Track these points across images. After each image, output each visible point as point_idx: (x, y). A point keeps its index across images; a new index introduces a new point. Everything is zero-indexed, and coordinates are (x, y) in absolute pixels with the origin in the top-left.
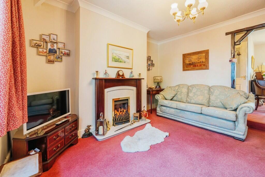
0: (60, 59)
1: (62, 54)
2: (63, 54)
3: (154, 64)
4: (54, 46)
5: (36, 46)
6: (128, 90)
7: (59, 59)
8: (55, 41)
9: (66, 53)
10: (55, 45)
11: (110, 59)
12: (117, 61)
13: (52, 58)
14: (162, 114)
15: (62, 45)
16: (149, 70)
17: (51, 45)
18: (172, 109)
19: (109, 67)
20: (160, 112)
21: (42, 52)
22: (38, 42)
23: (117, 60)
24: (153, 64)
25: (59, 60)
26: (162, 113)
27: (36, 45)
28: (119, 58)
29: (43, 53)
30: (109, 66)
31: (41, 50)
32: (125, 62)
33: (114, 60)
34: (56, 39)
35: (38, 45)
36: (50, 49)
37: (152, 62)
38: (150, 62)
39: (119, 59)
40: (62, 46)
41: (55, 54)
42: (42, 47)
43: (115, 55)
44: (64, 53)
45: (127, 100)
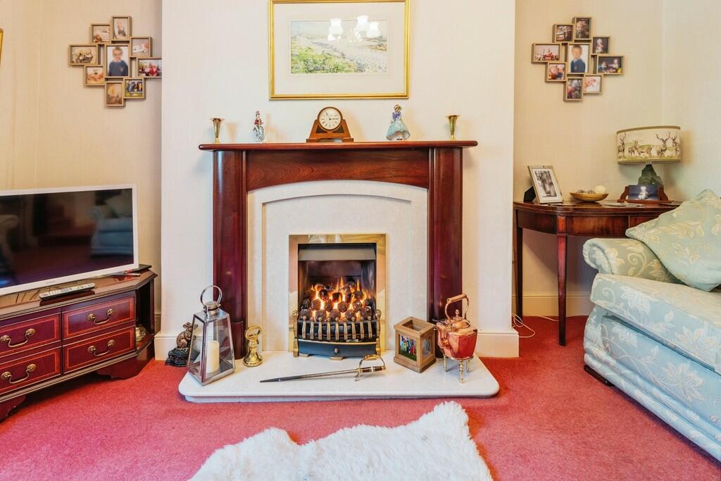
0: (138, 90)
1: (144, 75)
2: (147, 75)
3: (620, 59)
4: (121, 54)
5: (81, 61)
6: (375, 201)
7: (136, 90)
8: (124, 35)
9: (155, 70)
10: (125, 50)
11: (283, 63)
12: (316, 69)
13: (118, 90)
14: (613, 368)
15: (143, 46)
16: (578, 97)
17: (113, 52)
18: (685, 366)
19: (274, 98)
20: (603, 355)
21: (93, 77)
22: (84, 50)
23: (315, 62)
24: (611, 59)
25: (135, 94)
26: (612, 362)
27: (81, 58)
28: (327, 51)
29: (95, 80)
30: (278, 93)
31: (90, 71)
32: (360, 69)
33: (301, 65)
34: (127, 32)
35: (84, 60)
36: (112, 64)
37: (606, 49)
38: (585, 48)
39: (327, 57)
40: (142, 50)
41: (125, 78)
42: (94, 61)
43: (303, 43)
44: (147, 70)
45: (373, 246)
